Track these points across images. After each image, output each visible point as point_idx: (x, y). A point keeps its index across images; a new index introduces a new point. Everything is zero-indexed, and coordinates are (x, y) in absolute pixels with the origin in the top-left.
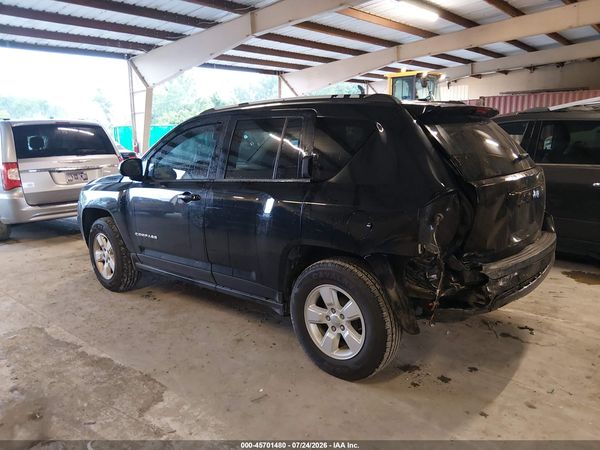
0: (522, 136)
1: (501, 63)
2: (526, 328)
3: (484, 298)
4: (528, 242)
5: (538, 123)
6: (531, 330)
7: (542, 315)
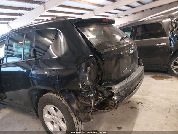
0: (131, 32)
1: (125, 13)
2: (140, 103)
3: (113, 103)
4: (133, 71)
5: (135, 26)
6: (142, 103)
7: (145, 95)
